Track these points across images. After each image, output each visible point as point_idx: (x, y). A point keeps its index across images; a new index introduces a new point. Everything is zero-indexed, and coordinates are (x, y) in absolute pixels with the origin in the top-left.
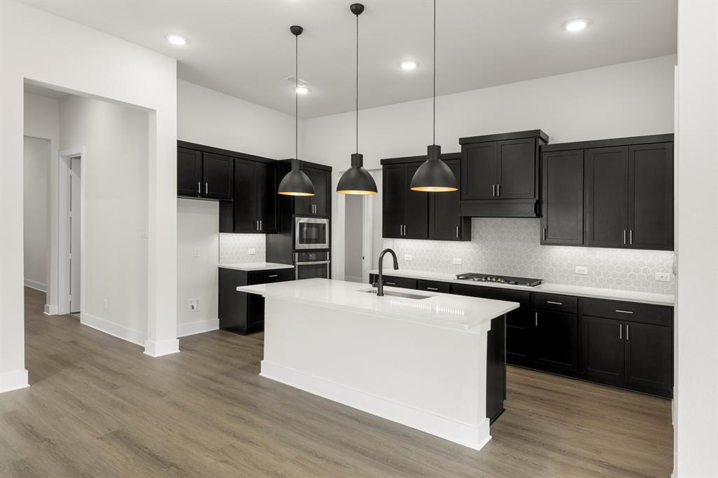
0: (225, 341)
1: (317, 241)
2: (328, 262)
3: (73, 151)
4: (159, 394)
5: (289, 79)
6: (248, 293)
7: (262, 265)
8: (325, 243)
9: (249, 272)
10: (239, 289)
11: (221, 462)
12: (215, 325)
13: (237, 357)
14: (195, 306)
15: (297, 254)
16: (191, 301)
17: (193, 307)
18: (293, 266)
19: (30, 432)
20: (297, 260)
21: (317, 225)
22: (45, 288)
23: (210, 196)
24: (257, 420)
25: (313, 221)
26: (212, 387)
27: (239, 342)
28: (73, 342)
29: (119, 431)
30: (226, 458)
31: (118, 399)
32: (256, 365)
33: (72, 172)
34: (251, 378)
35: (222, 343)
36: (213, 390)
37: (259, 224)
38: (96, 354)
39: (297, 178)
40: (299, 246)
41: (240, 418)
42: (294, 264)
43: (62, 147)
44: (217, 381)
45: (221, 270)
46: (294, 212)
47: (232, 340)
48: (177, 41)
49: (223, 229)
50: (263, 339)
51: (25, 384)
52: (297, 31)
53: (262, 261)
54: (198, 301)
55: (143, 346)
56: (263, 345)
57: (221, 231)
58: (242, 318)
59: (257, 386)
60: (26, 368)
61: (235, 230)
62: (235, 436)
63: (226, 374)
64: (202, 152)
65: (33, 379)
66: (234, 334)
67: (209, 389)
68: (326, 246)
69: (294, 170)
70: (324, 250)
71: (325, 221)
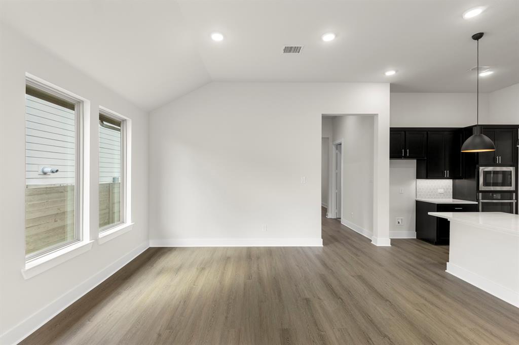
0: (420, 246)
1: (503, 184)
2: (514, 201)
3: (338, 142)
4: (380, 265)
5: (472, 70)
6: (437, 217)
7: (450, 200)
8: (511, 186)
9: (438, 204)
10: (430, 213)
11: (417, 310)
12: (414, 236)
13: (428, 257)
14: (400, 222)
15: (480, 194)
16: (398, 219)
17: (399, 223)
18: (477, 203)
19: (324, 264)
20: (480, 198)
21: (504, 173)
22: (326, 206)
23: (410, 157)
24: (442, 296)
25: (498, 169)
26: (412, 270)
27: (430, 248)
28: (338, 231)
29: (360, 276)
30: (420, 309)
31: (359, 261)
32: (443, 265)
33: (337, 151)
34: (439, 272)
35: (418, 246)
36: (412, 271)
37: (447, 173)
38: (349, 238)
39: (478, 140)
40: (482, 188)
41: (430, 291)
42: (478, 200)
43: (334, 140)
44: (415, 268)
45: (417, 202)
46: (478, 163)
47: (426, 246)
48: (390, 73)
49: (419, 176)
50: (448, 250)
51: (321, 245)
52: (478, 37)
53: (449, 198)
54: (402, 219)
55: (370, 238)
56: (449, 254)
57: (417, 178)
58: (433, 234)
59: (444, 277)
60: (322, 238)
61: (427, 177)
62: (426, 300)
63: (421, 265)
64: (405, 131)
65: (324, 243)
66: (427, 243)
67: (410, 270)
68: (512, 188)
69: (476, 134)
70: (511, 192)
71: (512, 169)
